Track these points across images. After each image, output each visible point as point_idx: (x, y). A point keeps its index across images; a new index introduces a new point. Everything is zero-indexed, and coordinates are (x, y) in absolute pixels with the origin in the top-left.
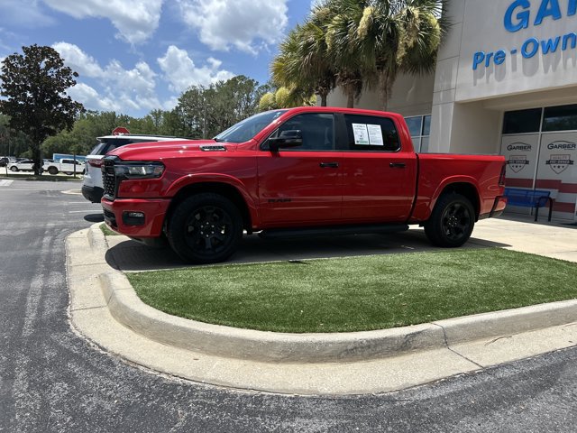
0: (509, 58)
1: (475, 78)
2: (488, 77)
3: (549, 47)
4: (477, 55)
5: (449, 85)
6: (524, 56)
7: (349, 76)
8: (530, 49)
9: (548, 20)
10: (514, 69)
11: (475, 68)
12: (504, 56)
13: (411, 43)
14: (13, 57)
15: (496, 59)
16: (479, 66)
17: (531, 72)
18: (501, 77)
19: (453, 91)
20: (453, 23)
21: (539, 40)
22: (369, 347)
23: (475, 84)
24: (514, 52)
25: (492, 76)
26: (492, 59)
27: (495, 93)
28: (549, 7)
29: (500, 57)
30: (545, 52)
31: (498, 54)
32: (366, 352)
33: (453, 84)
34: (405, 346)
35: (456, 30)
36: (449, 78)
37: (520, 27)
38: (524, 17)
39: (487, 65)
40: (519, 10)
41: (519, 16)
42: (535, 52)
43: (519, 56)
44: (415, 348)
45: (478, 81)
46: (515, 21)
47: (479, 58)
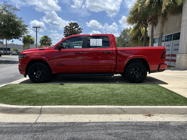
14: (66, 27)
22: (10, 110)
32: (9, 111)
34: (23, 111)
44: (26, 113)
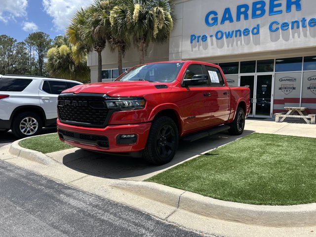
0: (209, 39)
1: (192, 47)
2: (199, 48)
3: (229, 35)
4: (192, 36)
5: (178, 51)
6: (217, 38)
7: (119, 42)
8: (219, 35)
9: (227, 22)
10: (212, 44)
11: (191, 42)
12: (207, 38)
13: (161, 27)
15: (202, 39)
16: (194, 42)
17: (221, 46)
18: (206, 48)
19: (180, 54)
20: (177, 18)
21: (224, 31)
23: (192, 51)
24: (211, 36)
25: (201, 47)
26: (200, 38)
27: (203, 56)
28: (227, 16)
29: (204, 38)
30: (227, 37)
31: (203, 36)
33: (180, 50)
35: (180, 22)
36: (178, 46)
37: (213, 24)
38: (215, 20)
39: (198, 42)
40: (212, 16)
41: (213, 19)
42: (222, 37)
43: (214, 38)
45: (194, 49)
46: (211, 21)
47: (193, 37)
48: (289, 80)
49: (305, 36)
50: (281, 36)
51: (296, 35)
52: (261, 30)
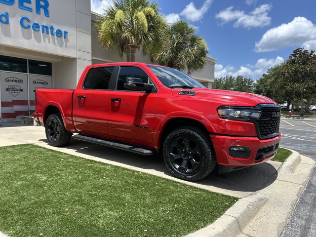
48: (16, 81)
49: (54, 43)
50: (33, 35)
51: (46, 39)
52: (11, 20)
